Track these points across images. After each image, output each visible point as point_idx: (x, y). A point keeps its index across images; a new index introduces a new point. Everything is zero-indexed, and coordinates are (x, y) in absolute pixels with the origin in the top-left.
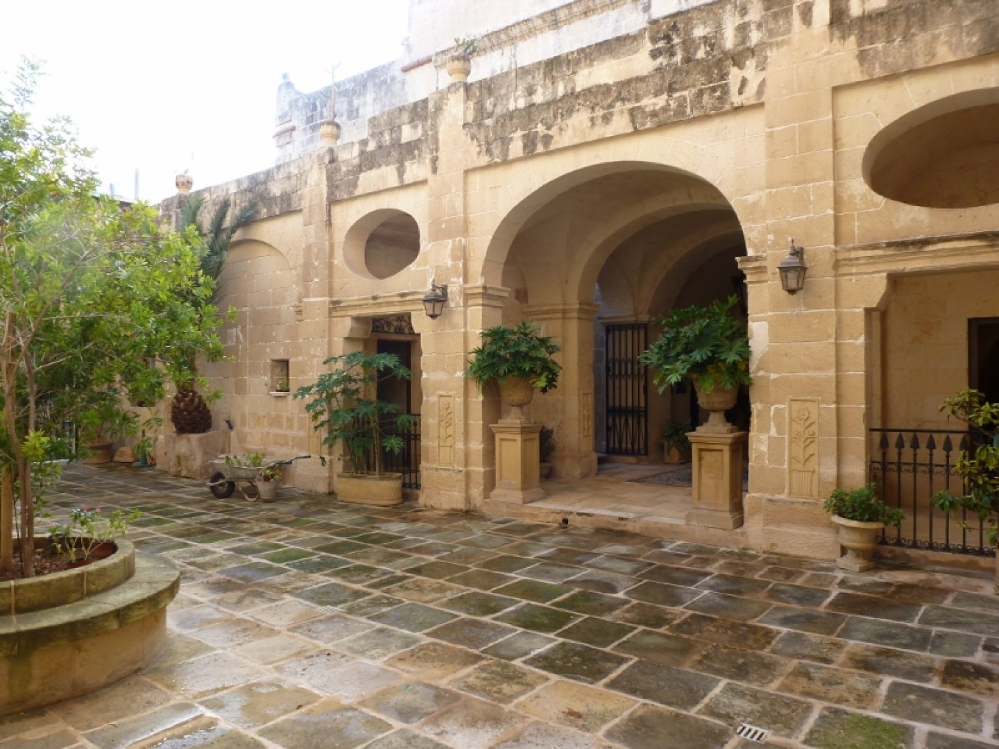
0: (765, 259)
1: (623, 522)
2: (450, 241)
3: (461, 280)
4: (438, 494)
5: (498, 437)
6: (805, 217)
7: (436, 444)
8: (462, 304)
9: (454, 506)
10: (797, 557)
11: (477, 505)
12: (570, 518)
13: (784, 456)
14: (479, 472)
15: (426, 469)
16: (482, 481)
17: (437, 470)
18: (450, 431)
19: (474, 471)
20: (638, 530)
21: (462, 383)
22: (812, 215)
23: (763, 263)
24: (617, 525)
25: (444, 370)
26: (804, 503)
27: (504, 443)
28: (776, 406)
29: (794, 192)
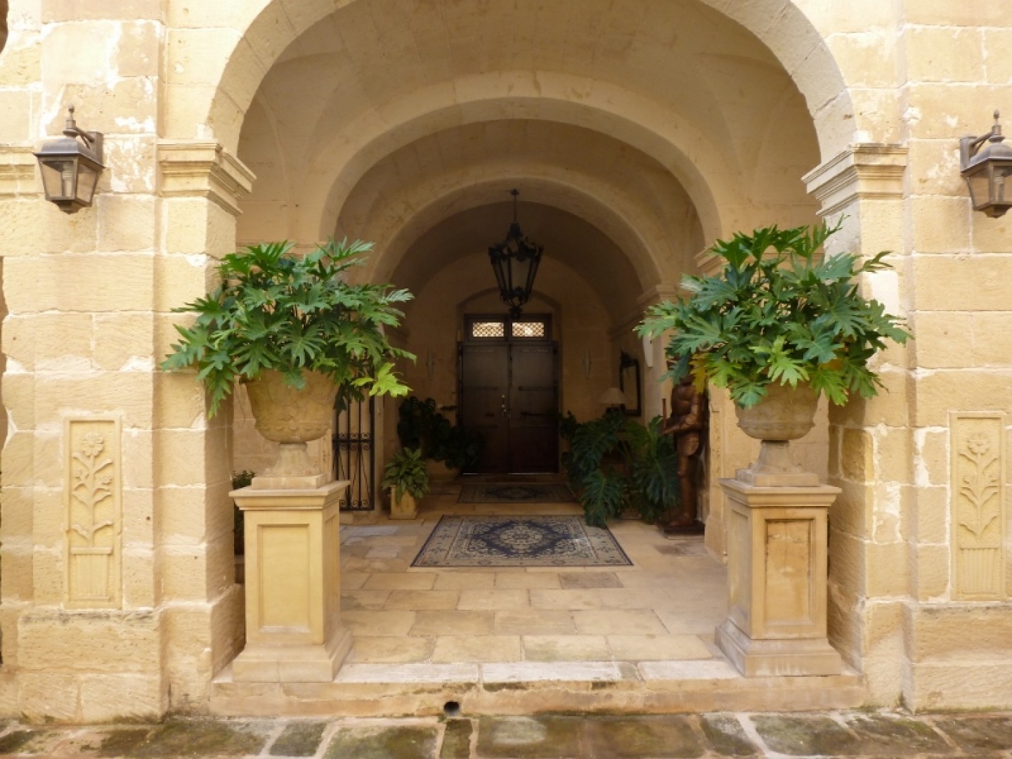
0: (905, 152)
1: (605, 692)
2: (117, 25)
3: (150, 125)
4: (69, 682)
5: (251, 523)
6: (974, 85)
7: (58, 549)
8: (150, 186)
9: (125, 711)
10: (976, 711)
11: (194, 696)
12: (464, 698)
13: (944, 523)
14: (199, 613)
15: (28, 619)
16: (207, 636)
17: (64, 619)
18: (105, 513)
19: (181, 611)
20: (638, 705)
21: (149, 388)
22: (985, 83)
23: (899, 160)
24: (589, 699)
25: (88, 353)
26: (988, 608)
27: (269, 535)
28: (928, 429)
29: (955, 36)
